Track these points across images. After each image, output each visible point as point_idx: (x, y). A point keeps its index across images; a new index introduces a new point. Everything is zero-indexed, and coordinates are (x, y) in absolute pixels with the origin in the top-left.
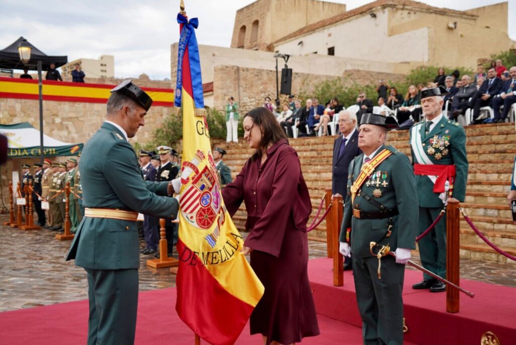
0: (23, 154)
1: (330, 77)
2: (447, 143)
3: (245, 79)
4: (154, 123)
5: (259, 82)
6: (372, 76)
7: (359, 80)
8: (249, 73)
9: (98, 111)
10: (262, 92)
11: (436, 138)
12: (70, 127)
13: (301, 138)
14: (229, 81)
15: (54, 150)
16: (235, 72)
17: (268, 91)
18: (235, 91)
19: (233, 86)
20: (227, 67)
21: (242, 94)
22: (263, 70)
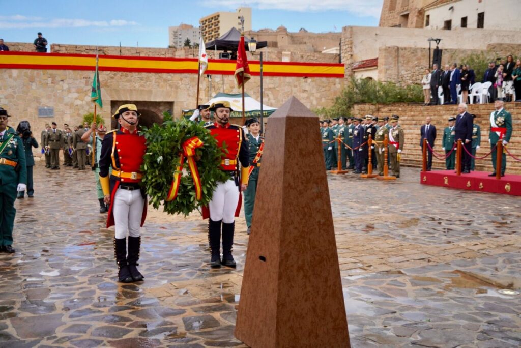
0: (247, 115)
1: (475, 50)
2: (503, 120)
3: (403, 56)
4: (329, 90)
5: (414, 58)
6: (513, 48)
7: (501, 52)
8: (406, 51)
9: (289, 83)
10: (416, 66)
11: (499, 117)
12: (270, 95)
13: (447, 106)
14: (390, 58)
15: (266, 112)
16: (395, 51)
17: (422, 65)
18: (395, 66)
19: (393, 62)
20: (389, 48)
21: (400, 68)
22: (418, 49)
